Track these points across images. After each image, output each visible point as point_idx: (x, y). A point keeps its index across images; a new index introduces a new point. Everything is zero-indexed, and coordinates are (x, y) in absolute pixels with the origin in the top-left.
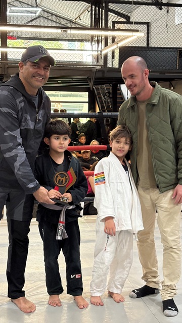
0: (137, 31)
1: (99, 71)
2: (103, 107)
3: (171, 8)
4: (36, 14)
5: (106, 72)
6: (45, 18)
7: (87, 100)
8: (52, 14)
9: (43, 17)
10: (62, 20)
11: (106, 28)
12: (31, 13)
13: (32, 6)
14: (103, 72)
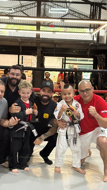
2: (101, 67)
4: (65, 12)
5: (98, 46)
6: (72, 14)
7: (92, 63)
8: (76, 12)
9: (70, 14)
10: (81, 15)
11: (99, 20)
12: (63, 11)
13: (64, 8)
14: (96, 46)
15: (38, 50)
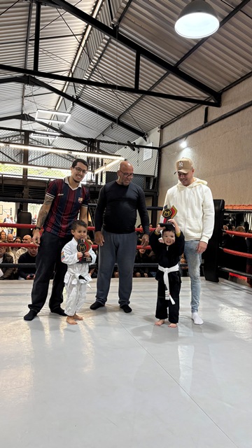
0: (120, 156)
1: (91, 187)
2: (93, 215)
3: (141, 149)
5: (97, 188)
14: (95, 188)
15: (25, 189)
